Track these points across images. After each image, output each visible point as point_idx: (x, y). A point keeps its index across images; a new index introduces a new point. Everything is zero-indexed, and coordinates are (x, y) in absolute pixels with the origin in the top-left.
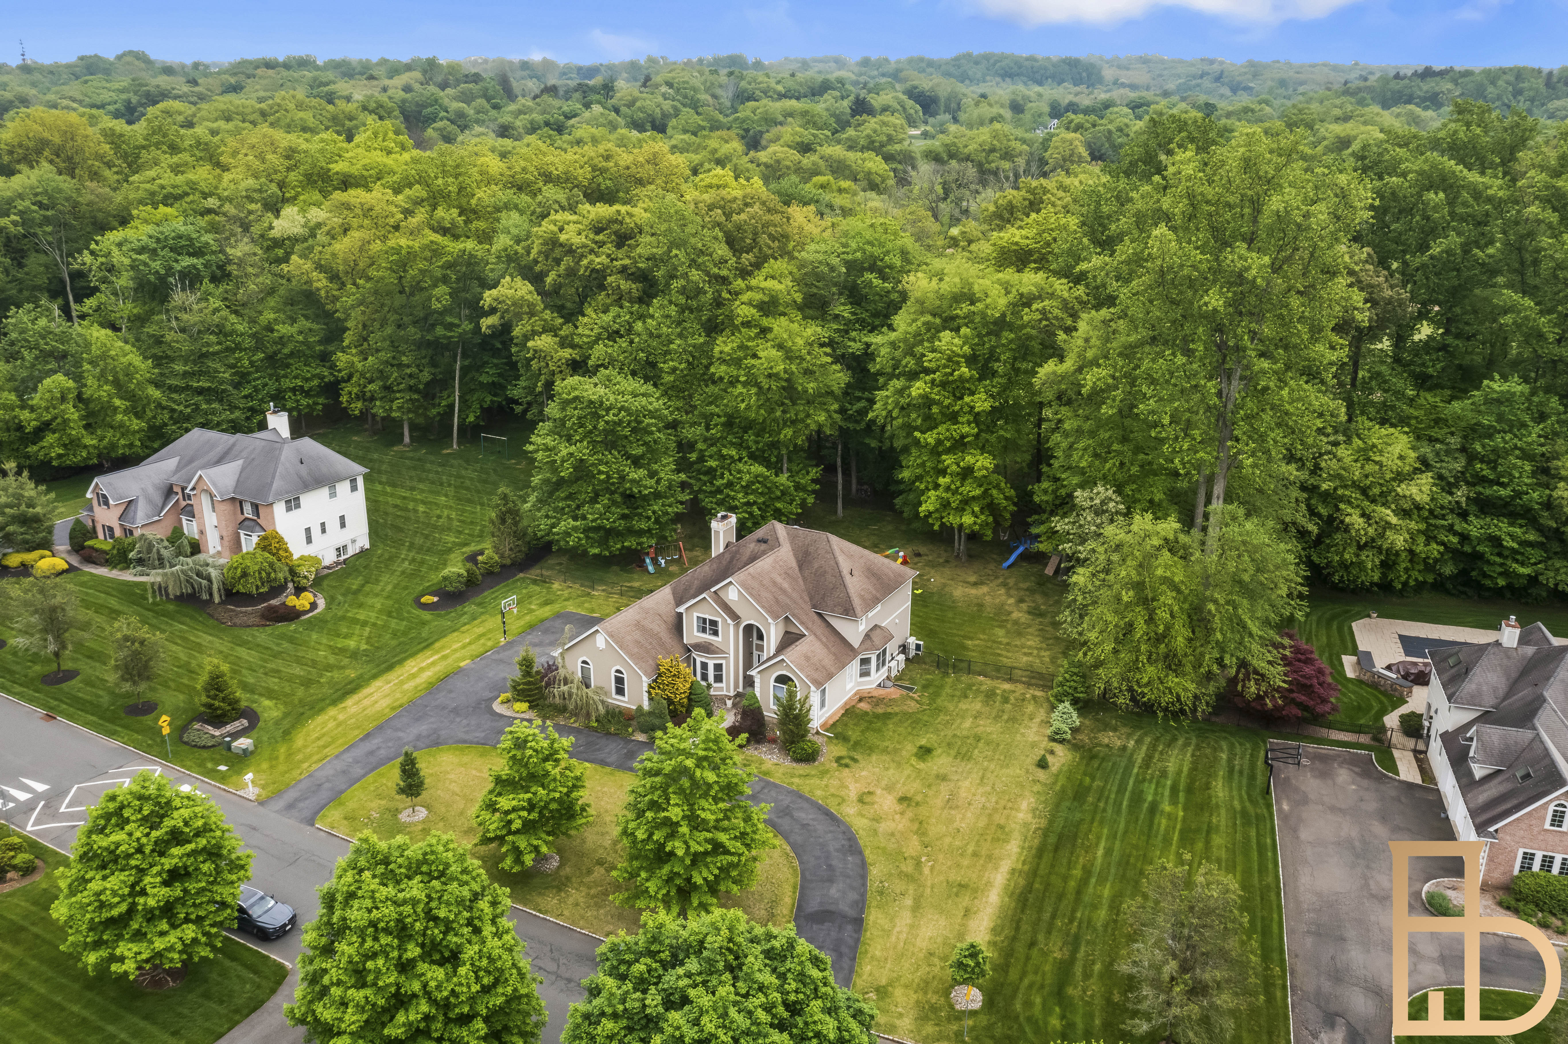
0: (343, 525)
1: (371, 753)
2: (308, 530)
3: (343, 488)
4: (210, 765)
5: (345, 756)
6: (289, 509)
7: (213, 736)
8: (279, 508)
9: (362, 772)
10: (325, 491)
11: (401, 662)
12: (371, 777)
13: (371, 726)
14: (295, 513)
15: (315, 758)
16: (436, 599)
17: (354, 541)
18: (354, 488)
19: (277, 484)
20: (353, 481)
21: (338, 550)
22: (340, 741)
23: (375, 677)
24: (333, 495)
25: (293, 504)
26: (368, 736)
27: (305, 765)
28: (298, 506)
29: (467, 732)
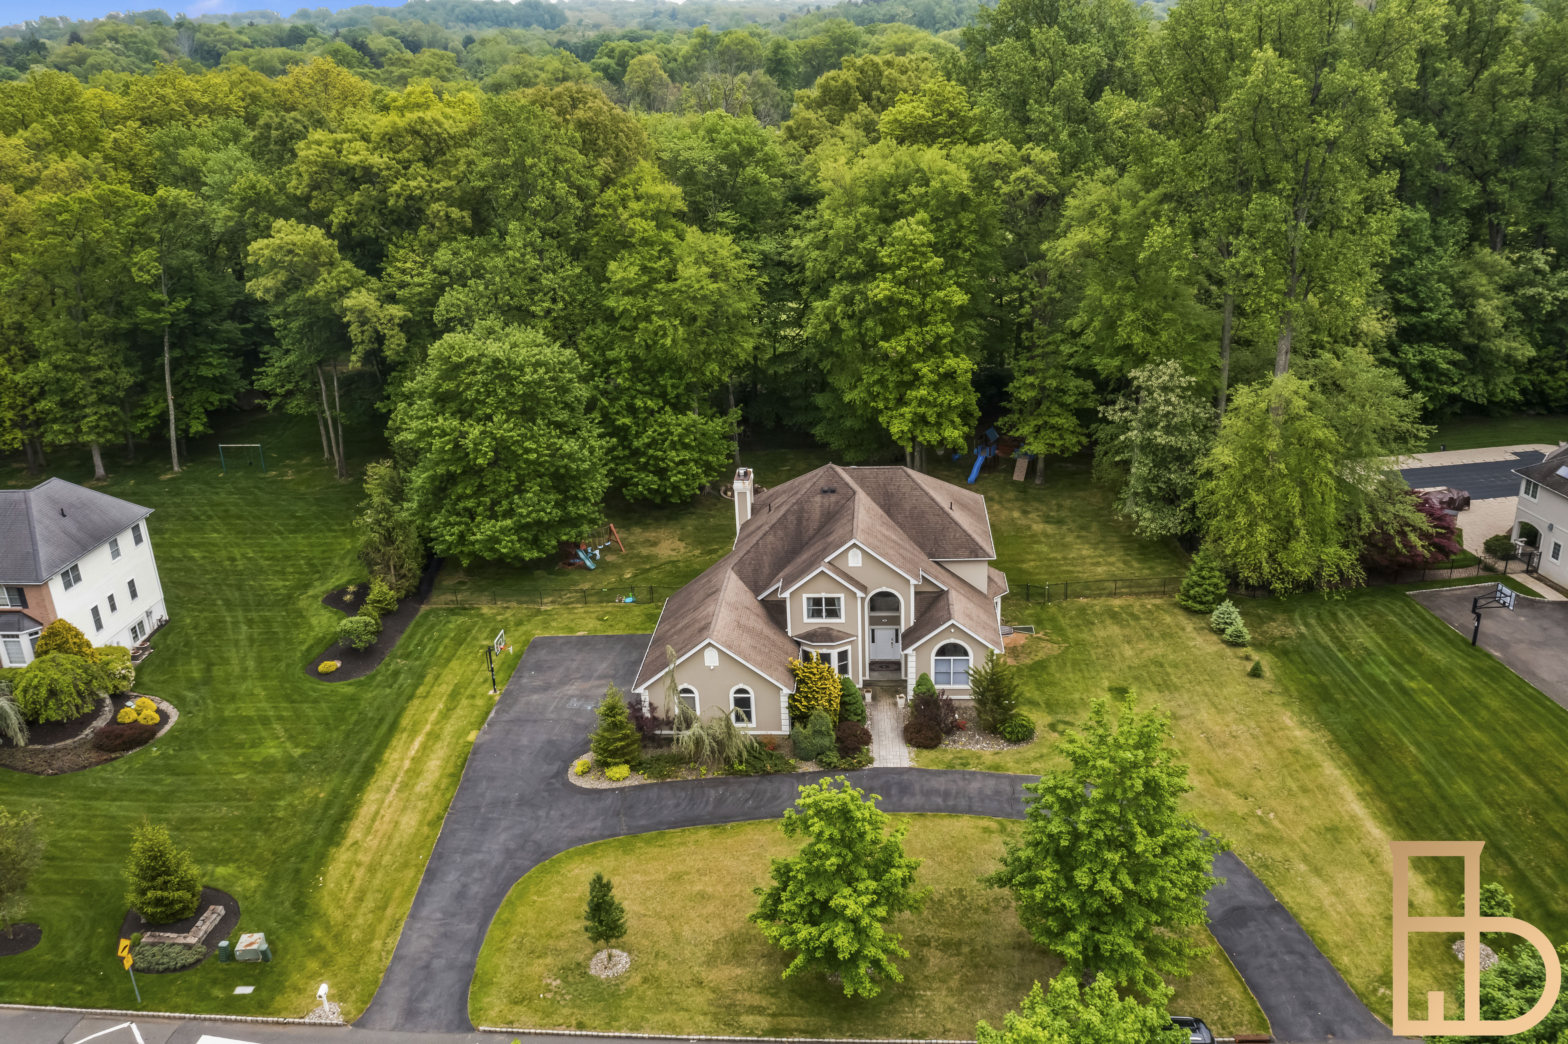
0: (134, 594)
1: (461, 896)
2: (95, 611)
3: (126, 540)
4: (218, 993)
5: (425, 912)
6: (68, 585)
7: (189, 947)
8: (56, 586)
9: (474, 927)
10: (105, 551)
11: (376, 757)
12: (494, 931)
13: (423, 858)
14: (76, 588)
15: (383, 928)
16: (338, 664)
17: (149, 614)
18: (138, 540)
19: (44, 552)
20: (136, 529)
21: (134, 630)
22: (397, 893)
23: (359, 787)
24: (116, 554)
25: (71, 577)
26: (431, 875)
27: (377, 944)
28: (78, 579)
29: (572, 827)
